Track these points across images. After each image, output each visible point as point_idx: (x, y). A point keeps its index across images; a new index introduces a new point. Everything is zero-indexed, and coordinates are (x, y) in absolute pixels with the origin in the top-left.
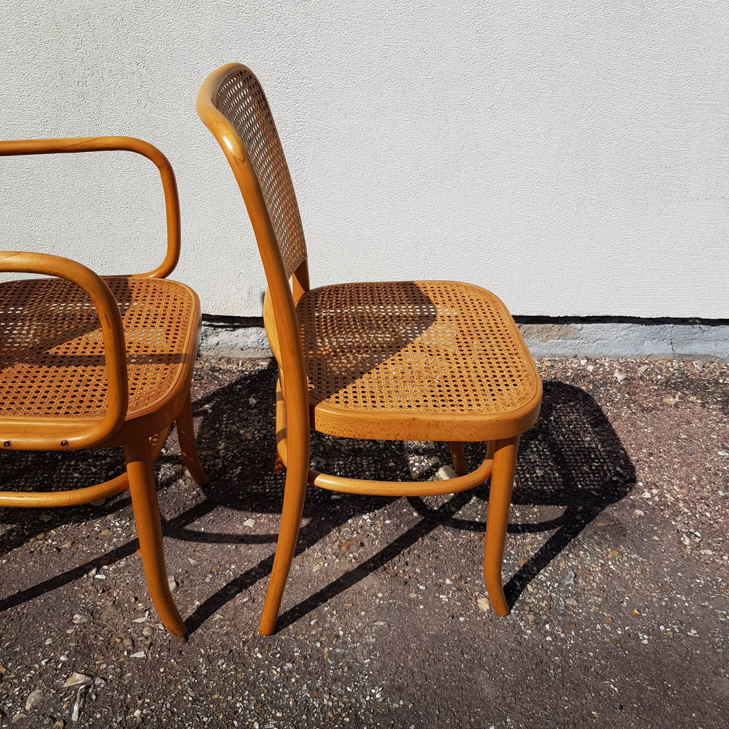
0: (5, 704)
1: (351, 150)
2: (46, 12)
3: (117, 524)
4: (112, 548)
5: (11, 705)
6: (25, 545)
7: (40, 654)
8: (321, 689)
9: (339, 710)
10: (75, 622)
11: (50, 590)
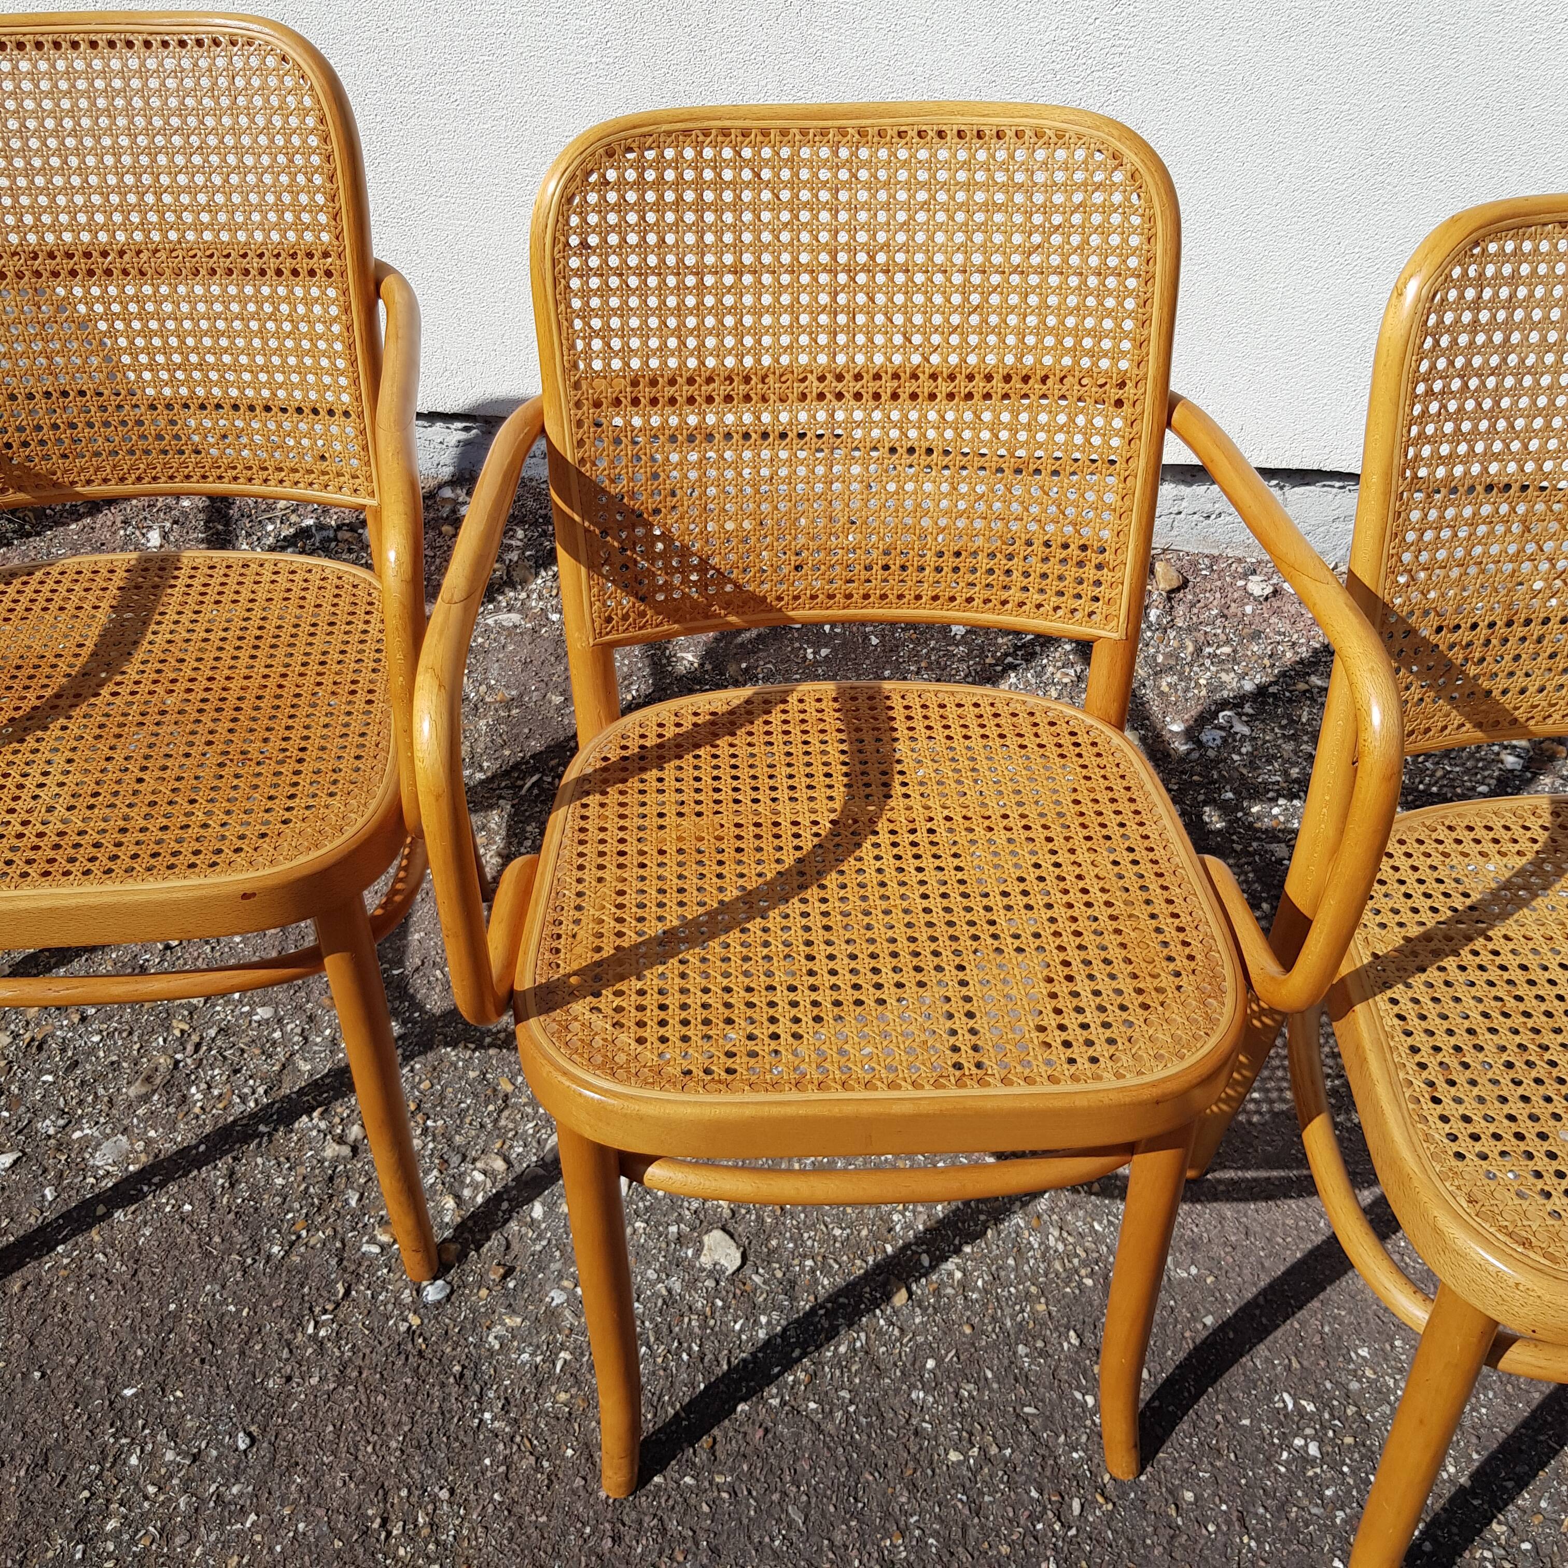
0: (511, 1147)
1: (1226, 109)
5: (520, 1150)
8: (1045, 1217)
9: (1076, 1261)
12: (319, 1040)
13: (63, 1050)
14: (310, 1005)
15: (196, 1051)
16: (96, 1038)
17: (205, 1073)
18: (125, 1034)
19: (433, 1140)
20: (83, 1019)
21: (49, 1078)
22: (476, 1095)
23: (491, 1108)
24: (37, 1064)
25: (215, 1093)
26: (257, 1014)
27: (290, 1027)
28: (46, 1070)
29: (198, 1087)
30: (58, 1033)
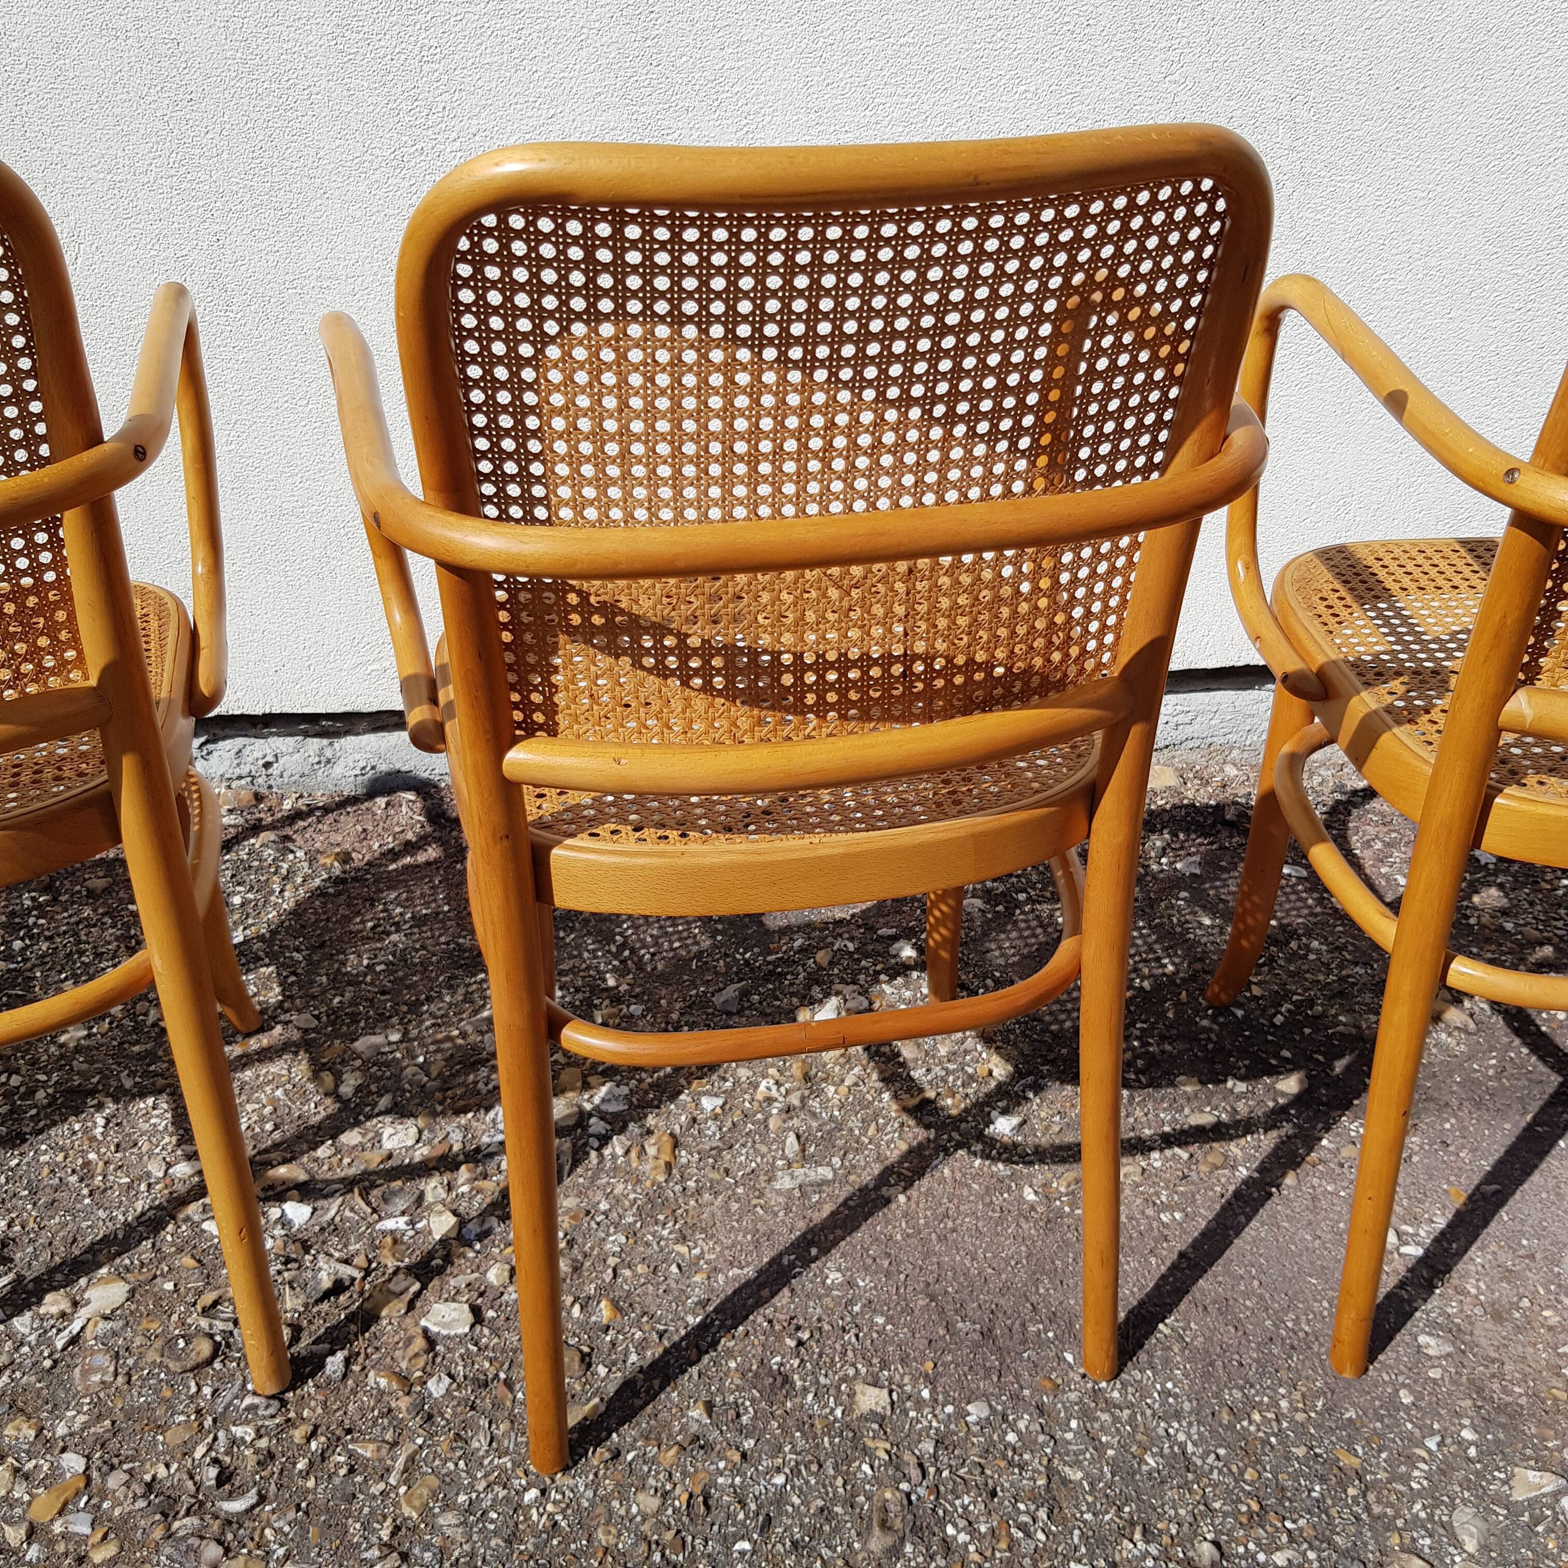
5: (1428, 1541)
7: (1409, 1426)
10: (1431, 1352)
12: (1069, 1436)
13: (743, 1504)
14: (1026, 1392)
15: (924, 1475)
16: (779, 1480)
17: (952, 1505)
18: (814, 1468)
19: (1311, 1547)
20: (744, 1456)
21: (745, 1545)
22: (1323, 1480)
23: (1352, 1491)
24: (716, 1528)
25: (983, 1529)
26: (969, 1414)
27: (1022, 1425)
28: (734, 1535)
29: (955, 1525)
30: (721, 1480)
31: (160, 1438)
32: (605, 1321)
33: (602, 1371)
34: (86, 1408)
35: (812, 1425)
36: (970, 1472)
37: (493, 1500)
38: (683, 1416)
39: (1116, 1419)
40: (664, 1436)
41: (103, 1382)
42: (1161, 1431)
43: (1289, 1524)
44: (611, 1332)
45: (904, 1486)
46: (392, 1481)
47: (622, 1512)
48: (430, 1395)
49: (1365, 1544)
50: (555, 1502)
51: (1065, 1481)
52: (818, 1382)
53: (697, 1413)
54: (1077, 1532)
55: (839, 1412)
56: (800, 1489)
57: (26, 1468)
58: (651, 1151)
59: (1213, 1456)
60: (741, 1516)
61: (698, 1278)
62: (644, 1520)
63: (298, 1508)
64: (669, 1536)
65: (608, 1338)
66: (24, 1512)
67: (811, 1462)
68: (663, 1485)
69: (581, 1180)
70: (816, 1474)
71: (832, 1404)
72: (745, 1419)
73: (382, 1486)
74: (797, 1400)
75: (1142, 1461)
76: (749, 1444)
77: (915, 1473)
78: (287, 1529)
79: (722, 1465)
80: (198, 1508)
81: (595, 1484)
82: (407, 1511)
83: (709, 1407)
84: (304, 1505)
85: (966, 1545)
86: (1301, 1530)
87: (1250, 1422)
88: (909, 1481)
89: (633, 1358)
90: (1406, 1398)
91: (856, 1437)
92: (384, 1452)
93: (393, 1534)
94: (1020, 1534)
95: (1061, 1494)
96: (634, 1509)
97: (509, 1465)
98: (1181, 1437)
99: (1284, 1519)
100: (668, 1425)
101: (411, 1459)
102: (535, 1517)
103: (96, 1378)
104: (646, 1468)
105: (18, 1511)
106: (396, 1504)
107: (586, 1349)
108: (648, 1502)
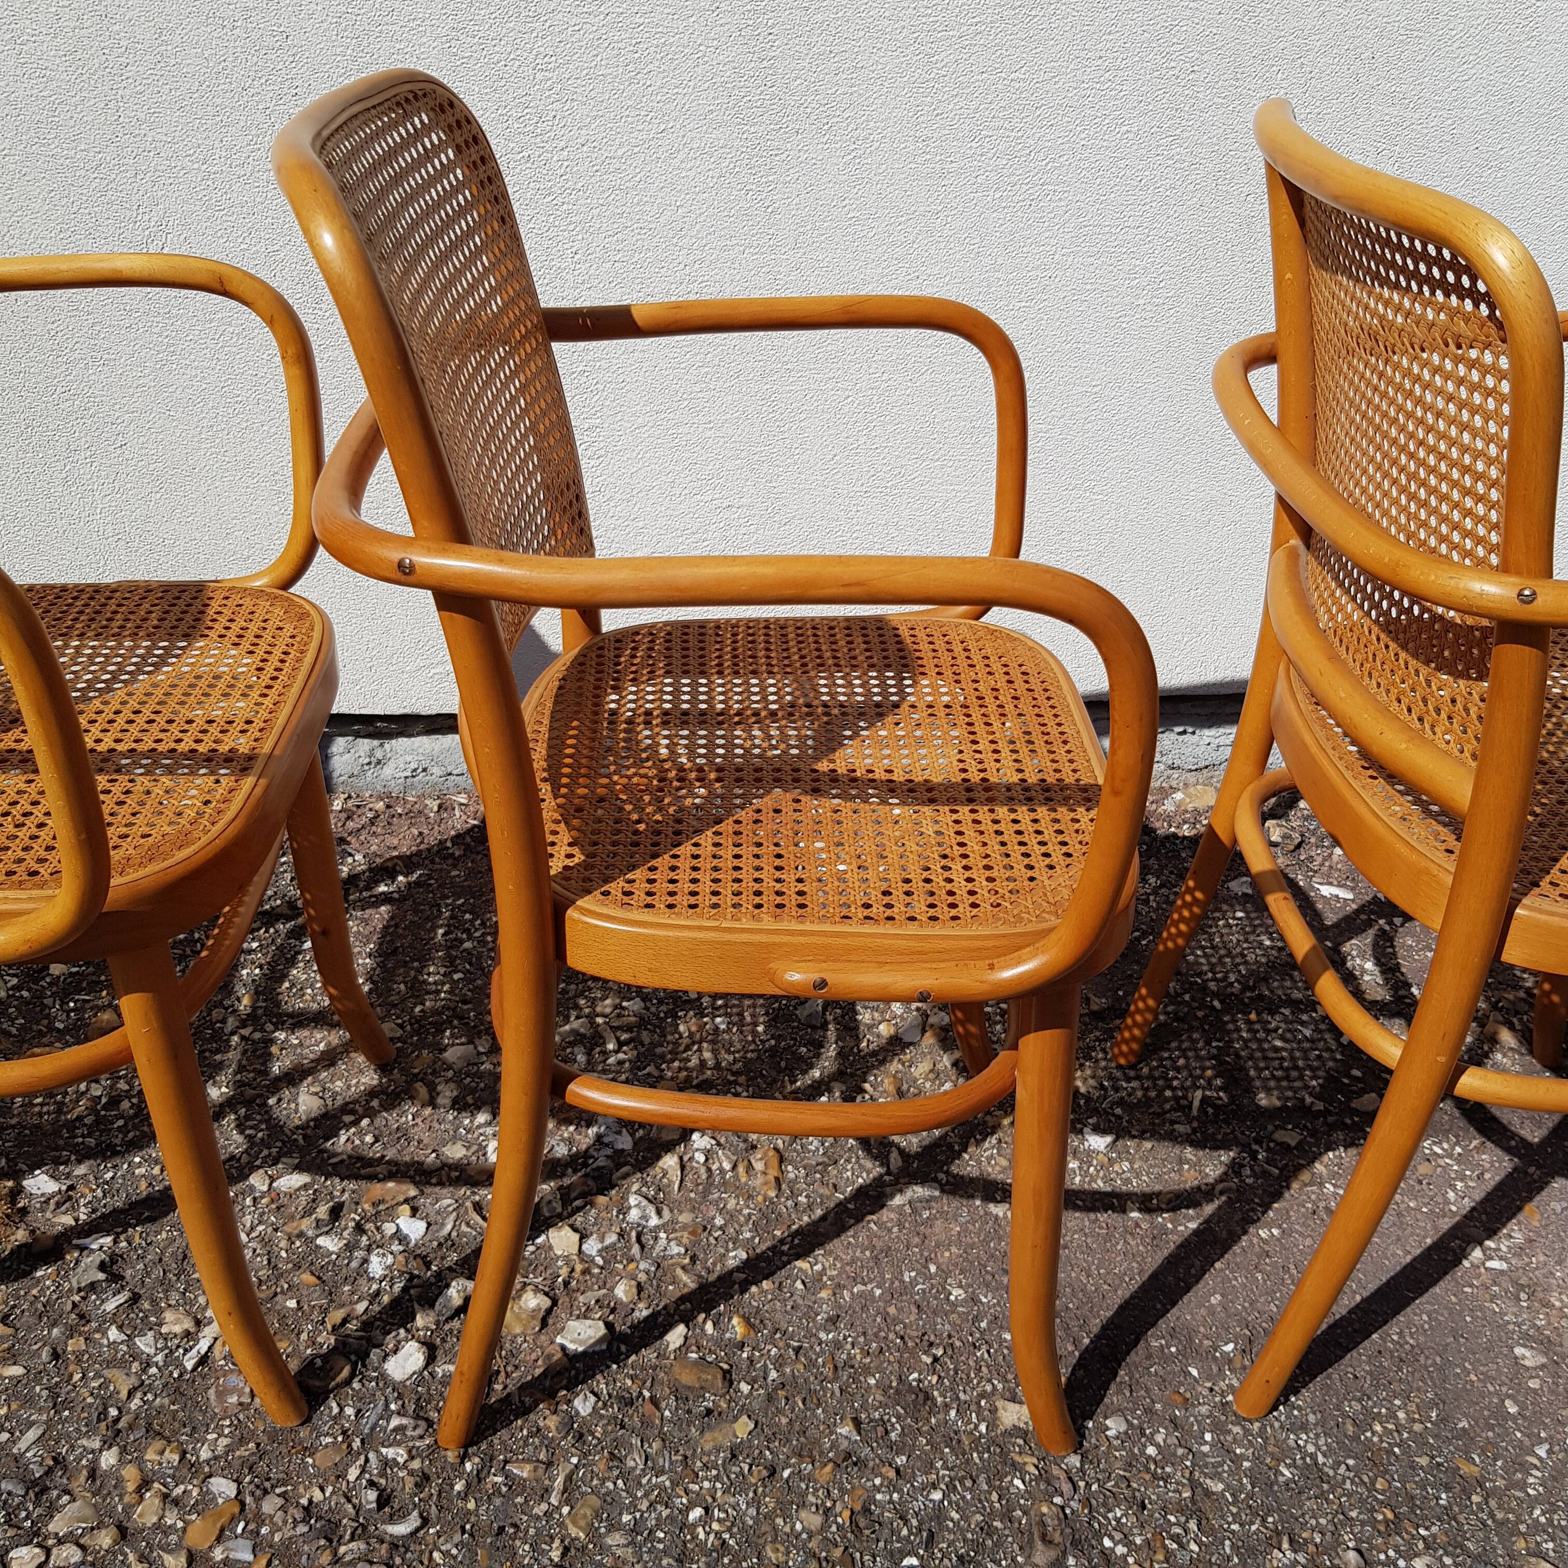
2: (1220, 44)
3: (1437, 1150)
4: (1467, 1203)
6: (1287, 1195)
7: (1519, 1435)
10: (1527, 1363)
11: (1421, 1295)
12: (1205, 1449)
13: (904, 1520)
14: (1158, 1406)
15: (1075, 1488)
16: (937, 1496)
17: (1106, 1518)
18: (968, 1483)
19: (1447, 1554)
20: (898, 1472)
21: (913, 1561)
22: (1448, 1489)
23: (1476, 1499)
24: (881, 1544)
25: (1138, 1541)
26: (1108, 1429)
27: (1159, 1438)
28: (900, 1551)
29: (1111, 1538)
30: (879, 1497)
31: (310, 1461)
32: (739, 1337)
33: (745, 1388)
34: (227, 1431)
35: (959, 1441)
36: (1116, 1485)
37: (657, 1519)
38: (831, 1433)
39: (1247, 1432)
40: (815, 1453)
41: (241, 1404)
42: (1291, 1443)
43: (1422, 1532)
44: (746, 1349)
45: (1058, 1500)
46: (554, 1501)
47: (787, 1529)
48: (577, 1413)
49: (1494, 1548)
50: (719, 1520)
51: (1208, 1493)
52: (958, 1398)
53: (845, 1429)
54: (1227, 1543)
55: (983, 1428)
56: (957, 1505)
57: (174, 1494)
58: (759, 1166)
59: (1343, 1467)
60: (905, 1532)
61: (824, 1294)
62: (810, 1537)
63: (463, 1531)
64: (837, 1553)
65: (745, 1355)
66: (181, 1539)
67: (964, 1478)
68: (823, 1503)
69: (692, 1195)
70: (970, 1490)
71: (974, 1420)
72: (893, 1436)
73: (544, 1507)
74: (941, 1416)
75: (1278, 1473)
76: (901, 1460)
77: (1066, 1487)
78: (454, 1551)
79: (878, 1481)
80: (361, 1532)
81: (756, 1502)
82: (573, 1531)
83: (857, 1423)
84: (468, 1527)
85: (1124, 1557)
86: (1434, 1536)
87: (1374, 1433)
88: (1062, 1495)
89: (773, 1374)
90: (1513, 1409)
91: (1004, 1454)
92: (541, 1471)
93: (564, 1555)
94: (1175, 1546)
95: (1207, 1505)
96: (798, 1527)
97: (668, 1483)
98: (1311, 1449)
99: (1418, 1526)
100: (817, 1442)
101: (569, 1478)
102: (702, 1536)
103: (233, 1399)
104: (803, 1486)
105: (173, 1538)
106: (562, 1525)
107: (726, 1366)
108: (810, 1519)
